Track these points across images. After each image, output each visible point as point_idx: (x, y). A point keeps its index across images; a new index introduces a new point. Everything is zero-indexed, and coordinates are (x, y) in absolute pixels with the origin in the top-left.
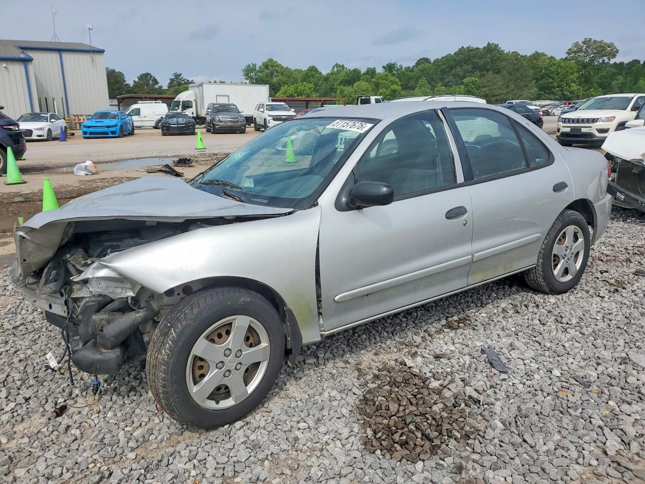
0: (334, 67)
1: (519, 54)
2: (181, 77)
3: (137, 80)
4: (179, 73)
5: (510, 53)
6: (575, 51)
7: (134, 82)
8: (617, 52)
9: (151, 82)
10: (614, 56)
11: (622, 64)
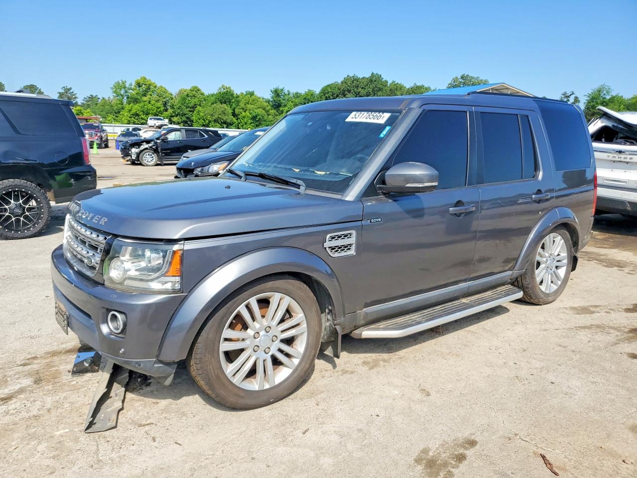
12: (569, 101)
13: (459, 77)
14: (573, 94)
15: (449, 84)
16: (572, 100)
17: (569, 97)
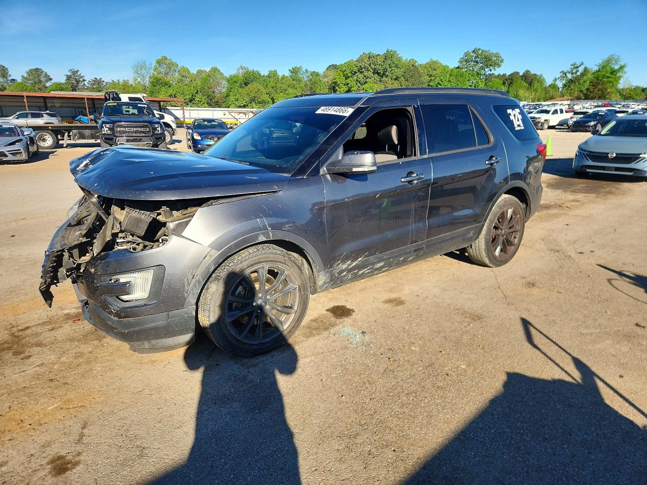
0: (239, 69)
1: (416, 61)
2: (79, 73)
3: (26, 75)
4: (75, 70)
5: (408, 60)
6: (466, 60)
7: (23, 77)
8: (502, 61)
9: (43, 79)
10: (499, 66)
11: (504, 75)
12: (578, 71)
13: (470, 51)
14: (582, 64)
15: (461, 59)
16: (581, 69)
17: (577, 67)
